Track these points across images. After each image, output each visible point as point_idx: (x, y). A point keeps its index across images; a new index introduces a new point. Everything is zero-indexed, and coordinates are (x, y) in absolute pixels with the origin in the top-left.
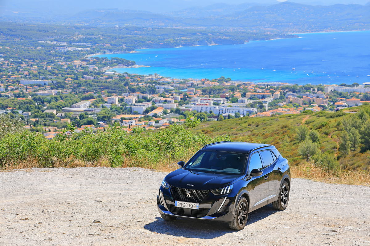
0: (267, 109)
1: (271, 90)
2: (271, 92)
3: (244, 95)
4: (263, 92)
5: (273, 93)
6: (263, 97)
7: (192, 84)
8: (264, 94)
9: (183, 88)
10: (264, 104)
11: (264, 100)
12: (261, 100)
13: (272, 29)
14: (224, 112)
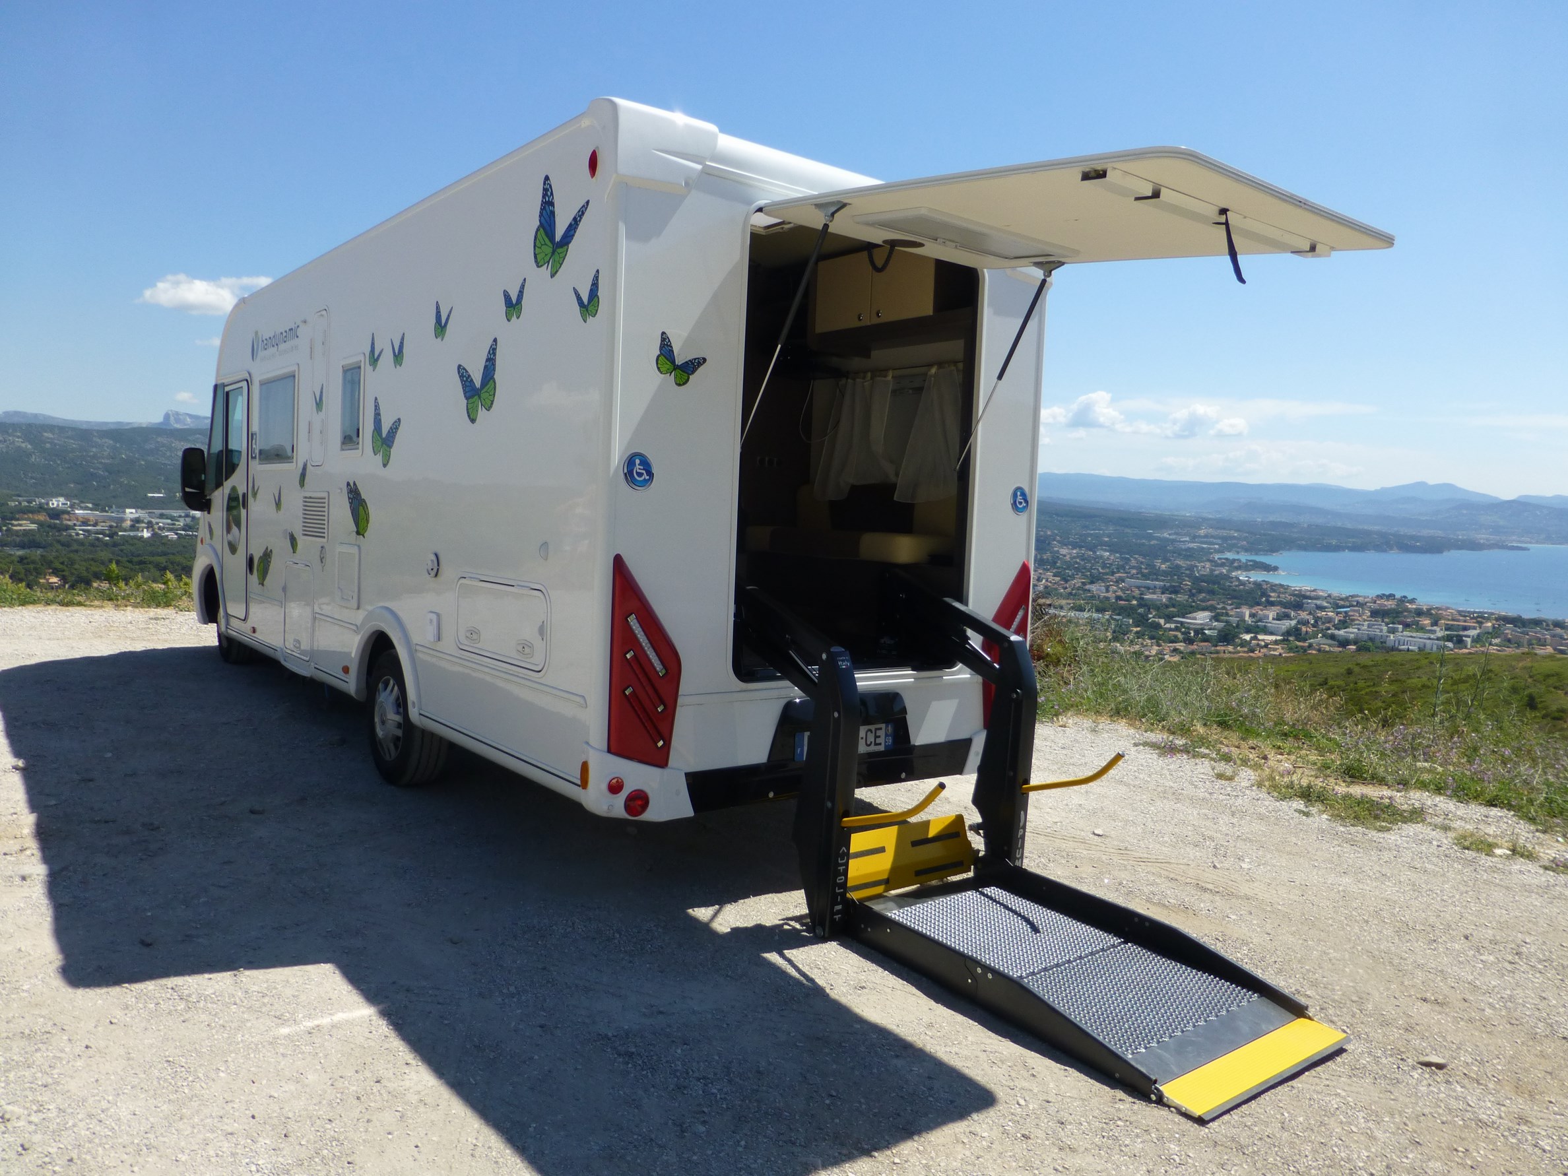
0: (1469, 647)
1: (1479, 619)
2: (1478, 622)
3: (1435, 623)
4: (1465, 621)
5: (1480, 623)
6: (1465, 628)
7: (1358, 602)
8: (1466, 624)
9: (1343, 607)
10: (1464, 638)
11: (1466, 633)
12: (1461, 633)
13: (1488, 536)
14: (1401, 643)
